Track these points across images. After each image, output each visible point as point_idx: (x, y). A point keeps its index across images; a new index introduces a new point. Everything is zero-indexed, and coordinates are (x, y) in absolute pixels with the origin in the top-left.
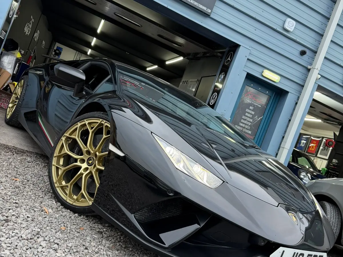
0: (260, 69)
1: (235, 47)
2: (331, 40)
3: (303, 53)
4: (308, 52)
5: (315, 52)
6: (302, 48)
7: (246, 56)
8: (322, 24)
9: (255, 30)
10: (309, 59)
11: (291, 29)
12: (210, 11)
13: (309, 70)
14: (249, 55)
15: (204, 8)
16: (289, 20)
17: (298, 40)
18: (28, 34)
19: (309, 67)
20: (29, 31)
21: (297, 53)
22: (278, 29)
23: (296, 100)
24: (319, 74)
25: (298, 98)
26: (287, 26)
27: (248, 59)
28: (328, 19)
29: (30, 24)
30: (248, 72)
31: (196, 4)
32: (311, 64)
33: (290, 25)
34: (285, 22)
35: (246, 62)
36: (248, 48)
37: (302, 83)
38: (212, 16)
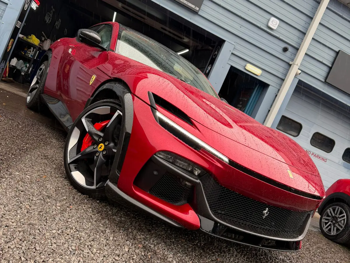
0: (243, 63)
1: (221, 42)
2: (313, 38)
3: (285, 50)
4: (290, 49)
5: (297, 49)
6: (284, 45)
7: (230, 51)
8: (306, 24)
9: (241, 27)
10: (291, 55)
11: (274, 28)
12: (198, 9)
13: (290, 65)
14: (233, 50)
15: (193, 6)
16: (273, 19)
17: (281, 38)
18: (49, 22)
19: (291, 63)
20: (49, 20)
21: (280, 50)
22: (262, 27)
23: (276, 93)
24: (299, 69)
25: (279, 90)
26: (270, 25)
27: (232, 53)
28: (312, 18)
29: (51, 13)
30: (232, 65)
31: (185, 2)
32: (293, 60)
33: (274, 23)
34: (269, 20)
35: (231, 56)
36: (233, 43)
37: (284, 77)
38: (200, 13)
